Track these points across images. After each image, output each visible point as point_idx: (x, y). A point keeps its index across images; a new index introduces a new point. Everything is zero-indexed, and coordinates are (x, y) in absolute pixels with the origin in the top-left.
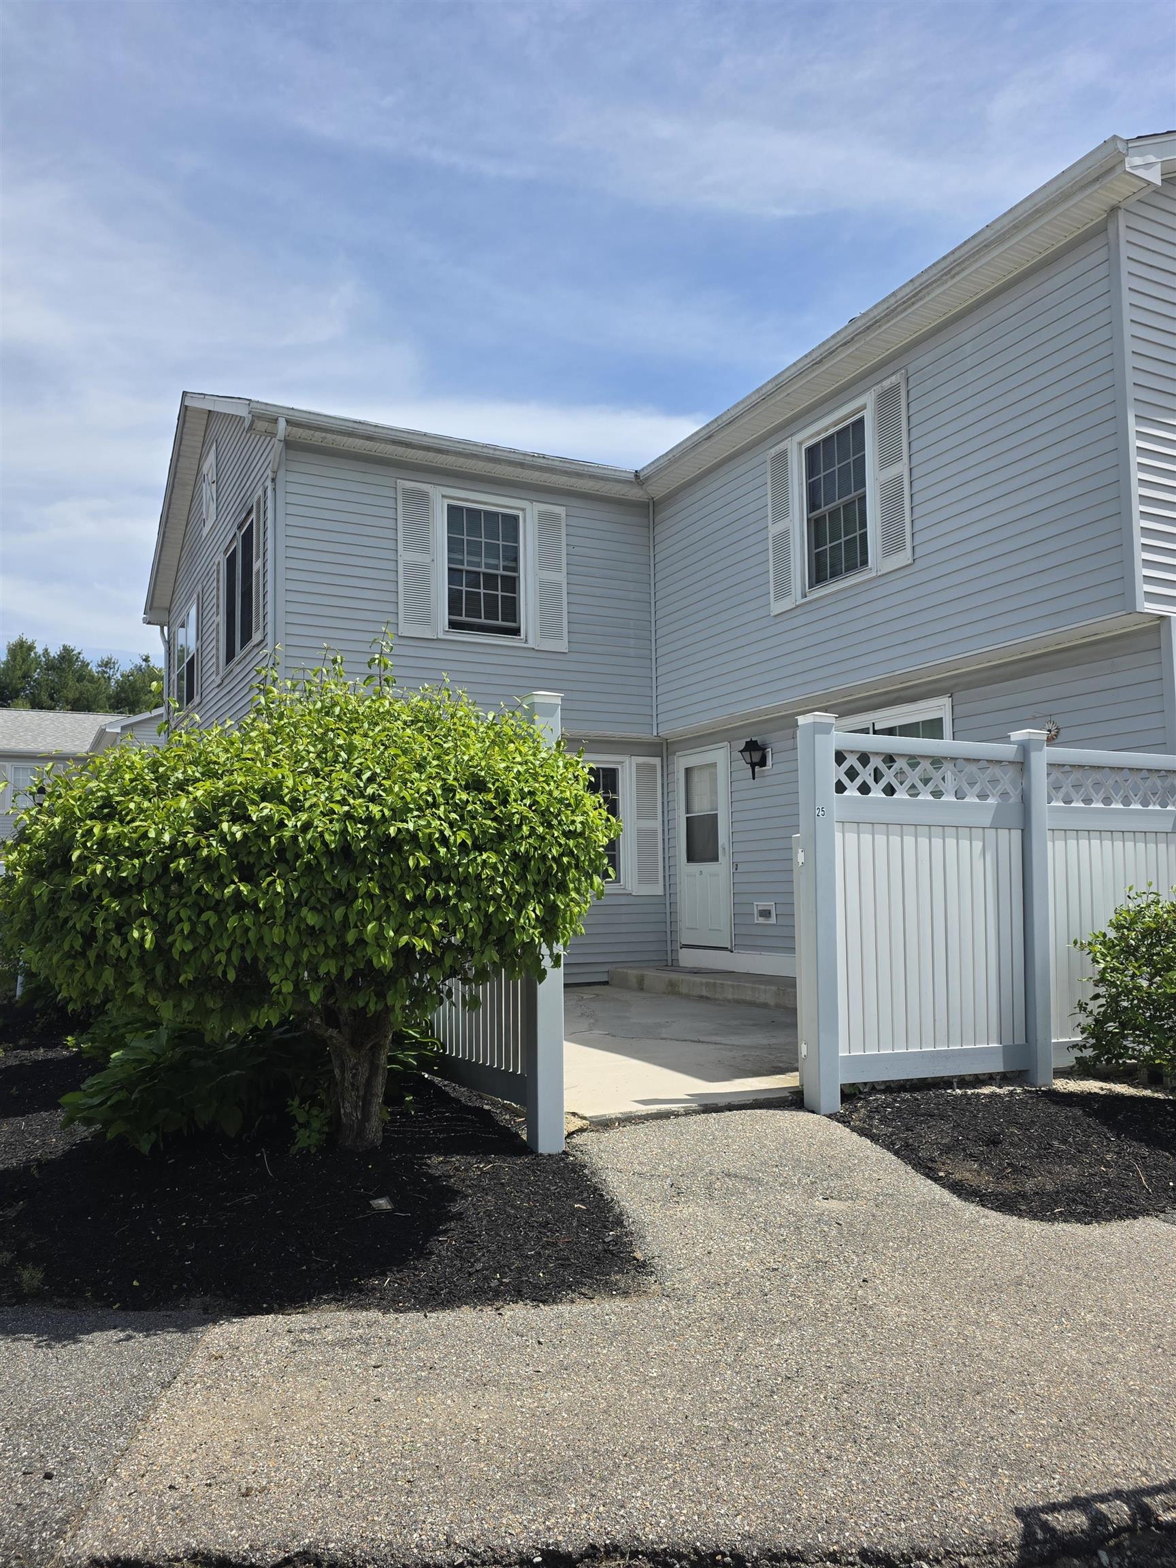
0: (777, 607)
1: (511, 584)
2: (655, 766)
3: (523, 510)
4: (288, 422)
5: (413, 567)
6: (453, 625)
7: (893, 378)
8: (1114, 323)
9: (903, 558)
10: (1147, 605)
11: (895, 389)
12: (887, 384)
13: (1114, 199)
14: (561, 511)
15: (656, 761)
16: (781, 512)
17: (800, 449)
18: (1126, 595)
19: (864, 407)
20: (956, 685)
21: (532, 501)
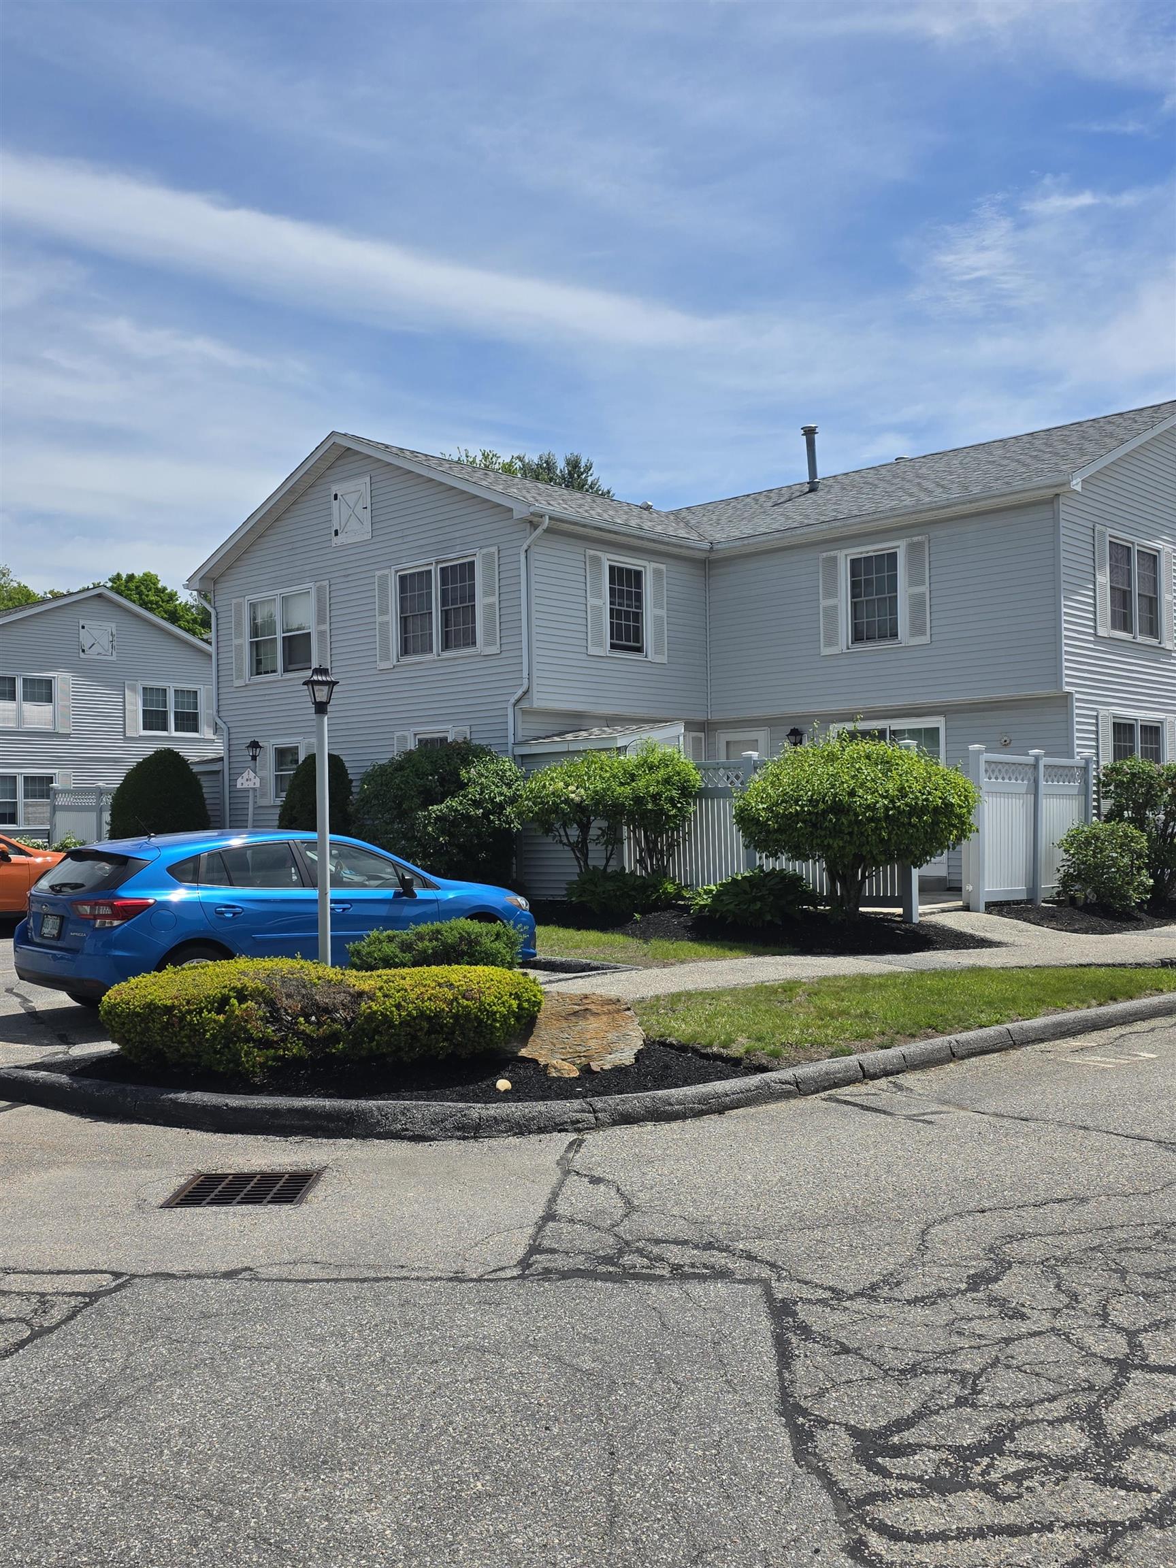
0: (826, 651)
1: (638, 617)
2: (701, 738)
3: (645, 567)
4: (550, 518)
5: (594, 607)
6: (613, 646)
7: (920, 538)
8: (1055, 549)
9: (925, 639)
10: (1066, 687)
11: (921, 544)
12: (915, 539)
13: (1058, 492)
14: (663, 567)
15: (702, 735)
16: (831, 592)
17: (846, 558)
18: (1058, 682)
19: (898, 547)
20: (948, 711)
21: (649, 561)
